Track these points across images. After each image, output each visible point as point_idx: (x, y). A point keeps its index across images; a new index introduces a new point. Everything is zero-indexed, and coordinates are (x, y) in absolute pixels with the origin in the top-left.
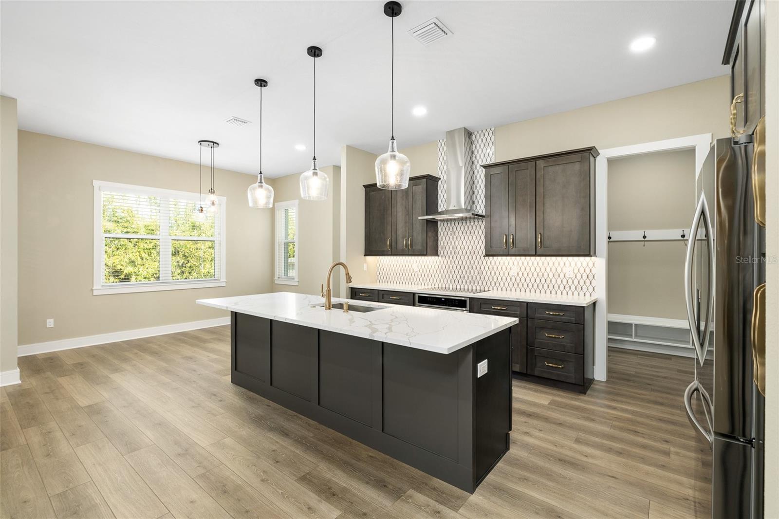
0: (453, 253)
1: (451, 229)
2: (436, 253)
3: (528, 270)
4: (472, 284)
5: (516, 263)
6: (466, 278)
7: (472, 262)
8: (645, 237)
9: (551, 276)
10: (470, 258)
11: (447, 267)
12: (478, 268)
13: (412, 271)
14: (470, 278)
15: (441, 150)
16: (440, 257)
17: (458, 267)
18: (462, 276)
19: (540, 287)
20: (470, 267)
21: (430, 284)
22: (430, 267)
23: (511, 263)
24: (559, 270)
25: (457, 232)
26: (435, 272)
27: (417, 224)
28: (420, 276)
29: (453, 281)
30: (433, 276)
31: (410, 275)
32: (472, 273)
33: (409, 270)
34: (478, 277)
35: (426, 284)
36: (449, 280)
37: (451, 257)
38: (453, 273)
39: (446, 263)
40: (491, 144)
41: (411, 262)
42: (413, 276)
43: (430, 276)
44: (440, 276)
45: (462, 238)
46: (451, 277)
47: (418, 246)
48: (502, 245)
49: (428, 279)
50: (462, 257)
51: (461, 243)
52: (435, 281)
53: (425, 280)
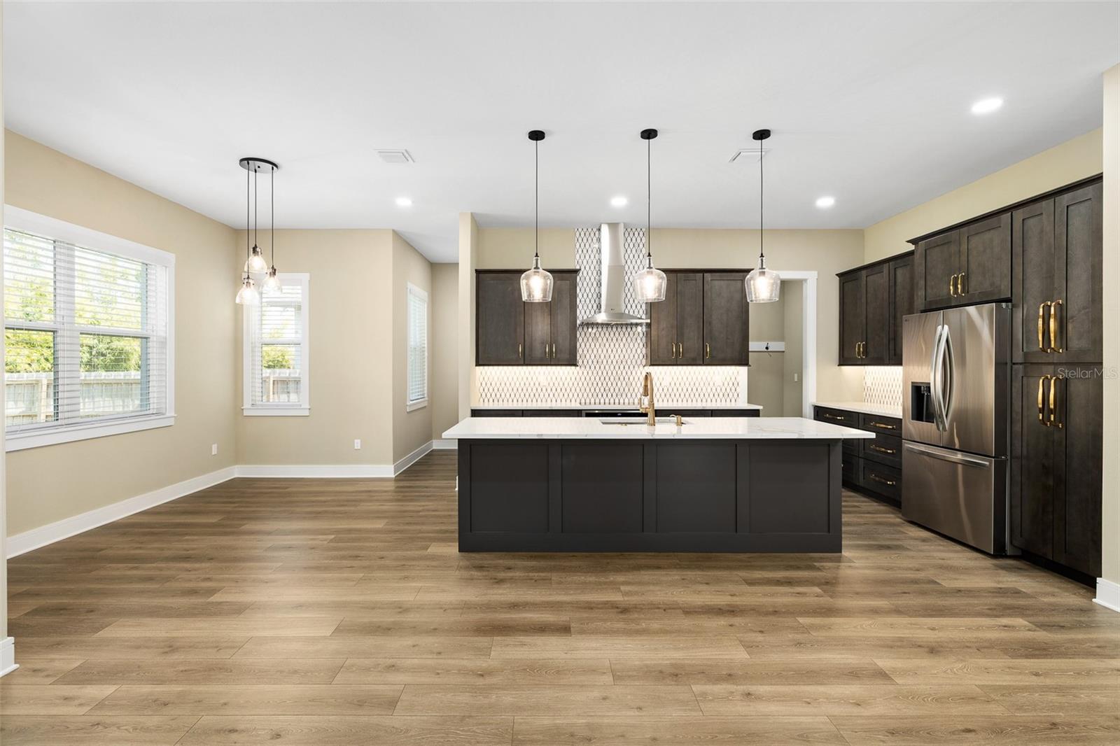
2: (572, 362)
3: (680, 379)
4: (619, 396)
5: (668, 373)
6: (612, 390)
7: (619, 372)
8: (767, 348)
9: (702, 384)
10: (617, 368)
11: (588, 378)
13: (537, 384)
14: (617, 390)
15: (580, 240)
16: (578, 368)
17: (602, 378)
18: (607, 388)
19: (692, 396)
20: (617, 378)
22: (564, 379)
23: (663, 374)
24: (709, 379)
25: (600, 339)
26: (571, 385)
27: (564, 327)
28: (549, 390)
29: (595, 395)
30: (568, 390)
31: (534, 390)
32: (619, 384)
33: (532, 384)
34: (627, 389)
35: (559, 401)
36: (590, 395)
37: (593, 368)
38: (595, 385)
39: (580, 373)
40: (641, 246)
41: (537, 374)
42: (539, 390)
43: (563, 390)
44: (578, 390)
45: (607, 345)
46: (593, 390)
47: (566, 356)
48: (670, 354)
49: (561, 395)
50: (607, 367)
51: (605, 351)
52: (571, 395)
53: (556, 395)
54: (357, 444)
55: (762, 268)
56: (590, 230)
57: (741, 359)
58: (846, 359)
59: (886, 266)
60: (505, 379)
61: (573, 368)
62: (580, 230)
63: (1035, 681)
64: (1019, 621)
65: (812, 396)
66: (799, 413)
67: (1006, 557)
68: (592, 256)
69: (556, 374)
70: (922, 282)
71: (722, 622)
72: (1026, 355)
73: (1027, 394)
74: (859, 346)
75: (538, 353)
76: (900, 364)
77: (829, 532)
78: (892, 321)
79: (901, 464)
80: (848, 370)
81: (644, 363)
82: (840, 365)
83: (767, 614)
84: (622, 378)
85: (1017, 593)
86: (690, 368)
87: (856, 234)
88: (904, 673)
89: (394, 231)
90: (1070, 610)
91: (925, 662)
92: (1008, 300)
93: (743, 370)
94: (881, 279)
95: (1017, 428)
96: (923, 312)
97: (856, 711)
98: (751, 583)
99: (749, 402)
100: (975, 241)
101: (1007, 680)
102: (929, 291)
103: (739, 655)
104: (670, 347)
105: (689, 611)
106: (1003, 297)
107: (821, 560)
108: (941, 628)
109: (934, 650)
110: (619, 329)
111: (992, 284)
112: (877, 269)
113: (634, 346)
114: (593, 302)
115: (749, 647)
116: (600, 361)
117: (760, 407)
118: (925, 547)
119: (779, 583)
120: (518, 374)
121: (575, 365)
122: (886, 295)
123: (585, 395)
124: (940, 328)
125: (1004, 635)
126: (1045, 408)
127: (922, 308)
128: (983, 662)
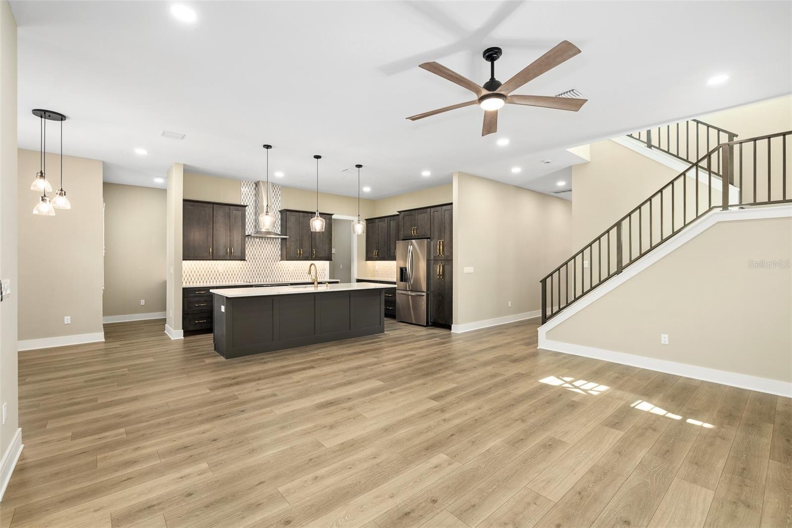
0: (253, 259)
1: (251, 243)
2: (243, 258)
4: (266, 277)
6: (262, 274)
7: (266, 264)
11: (251, 267)
12: (270, 268)
13: (216, 272)
14: (265, 274)
15: (244, 188)
17: (257, 268)
18: (259, 273)
20: (265, 267)
21: (233, 281)
25: (255, 246)
26: (238, 271)
27: (237, 237)
28: (224, 275)
29: (252, 277)
30: (236, 275)
31: (215, 275)
32: (266, 271)
33: (213, 272)
34: (270, 274)
35: (230, 281)
36: (250, 277)
37: (251, 261)
38: (252, 271)
39: (247, 265)
40: (278, 195)
41: (216, 265)
42: (218, 275)
43: (233, 275)
44: (242, 274)
45: (260, 249)
46: (251, 274)
47: (238, 254)
48: (296, 255)
49: (232, 278)
50: (260, 261)
51: (258, 252)
52: (238, 278)
53: (229, 278)
54: (67, 320)
55: (359, 221)
56: (250, 183)
57: (329, 258)
58: (369, 258)
59: (386, 219)
60: (195, 268)
61: (242, 262)
62: (244, 182)
63: (444, 348)
64: (437, 339)
65: (355, 275)
66: (350, 281)
67: (429, 326)
68: (251, 198)
69: (229, 265)
70: (402, 228)
71: (363, 354)
72: (434, 257)
73: (435, 271)
74: (375, 252)
75: (222, 252)
76: (395, 260)
77: (380, 325)
78: (389, 242)
79: (395, 300)
80: (369, 262)
81: (280, 259)
82: (366, 260)
83: (374, 350)
84: (268, 268)
85: (434, 333)
86: (305, 261)
87: (372, 201)
88: (417, 353)
89: (103, 162)
90: (447, 334)
91: (420, 350)
92: (429, 238)
93: (327, 263)
94: (384, 224)
95: (432, 282)
96: (402, 240)
97: (411, 362)
98: (363, 345)
99: (330, 278)
100: (420, 216)
101: (438, 350)
102: (405, 232)
103: (375, 360)
104: (296, 251)
105: (350, 355)
106: (428, 237)
107: (380, 335)
108: (421, 344)
109: (421, 348)
110: (266, 240)
111: (425, 232)
112: (383, 219)
113: (273, 249)
114: (251, 224)
115: (376, 357)
116: (255, 258)
117: (339, 280)
118: (407, 327)
119: (371, 343)
120: (203, 266)
121: (244, 260)
122: (386, 231)
123: (247, 277)
124: (409, 247)
125: (435, 342)
126: (439, 275)
127: (402, 238)
128: (433, 348)
